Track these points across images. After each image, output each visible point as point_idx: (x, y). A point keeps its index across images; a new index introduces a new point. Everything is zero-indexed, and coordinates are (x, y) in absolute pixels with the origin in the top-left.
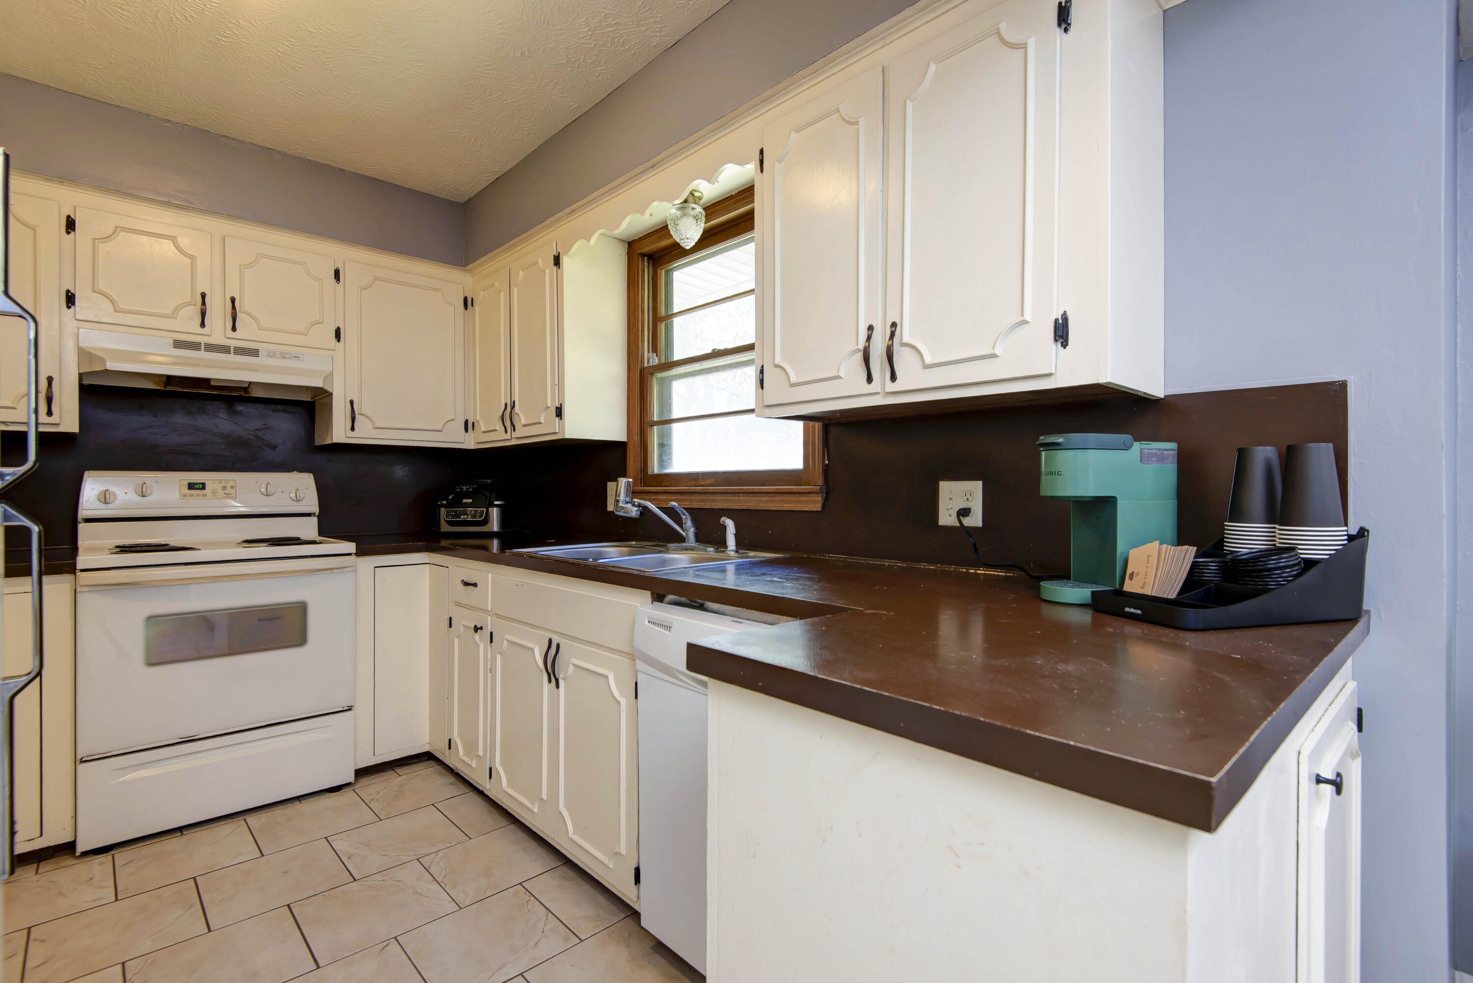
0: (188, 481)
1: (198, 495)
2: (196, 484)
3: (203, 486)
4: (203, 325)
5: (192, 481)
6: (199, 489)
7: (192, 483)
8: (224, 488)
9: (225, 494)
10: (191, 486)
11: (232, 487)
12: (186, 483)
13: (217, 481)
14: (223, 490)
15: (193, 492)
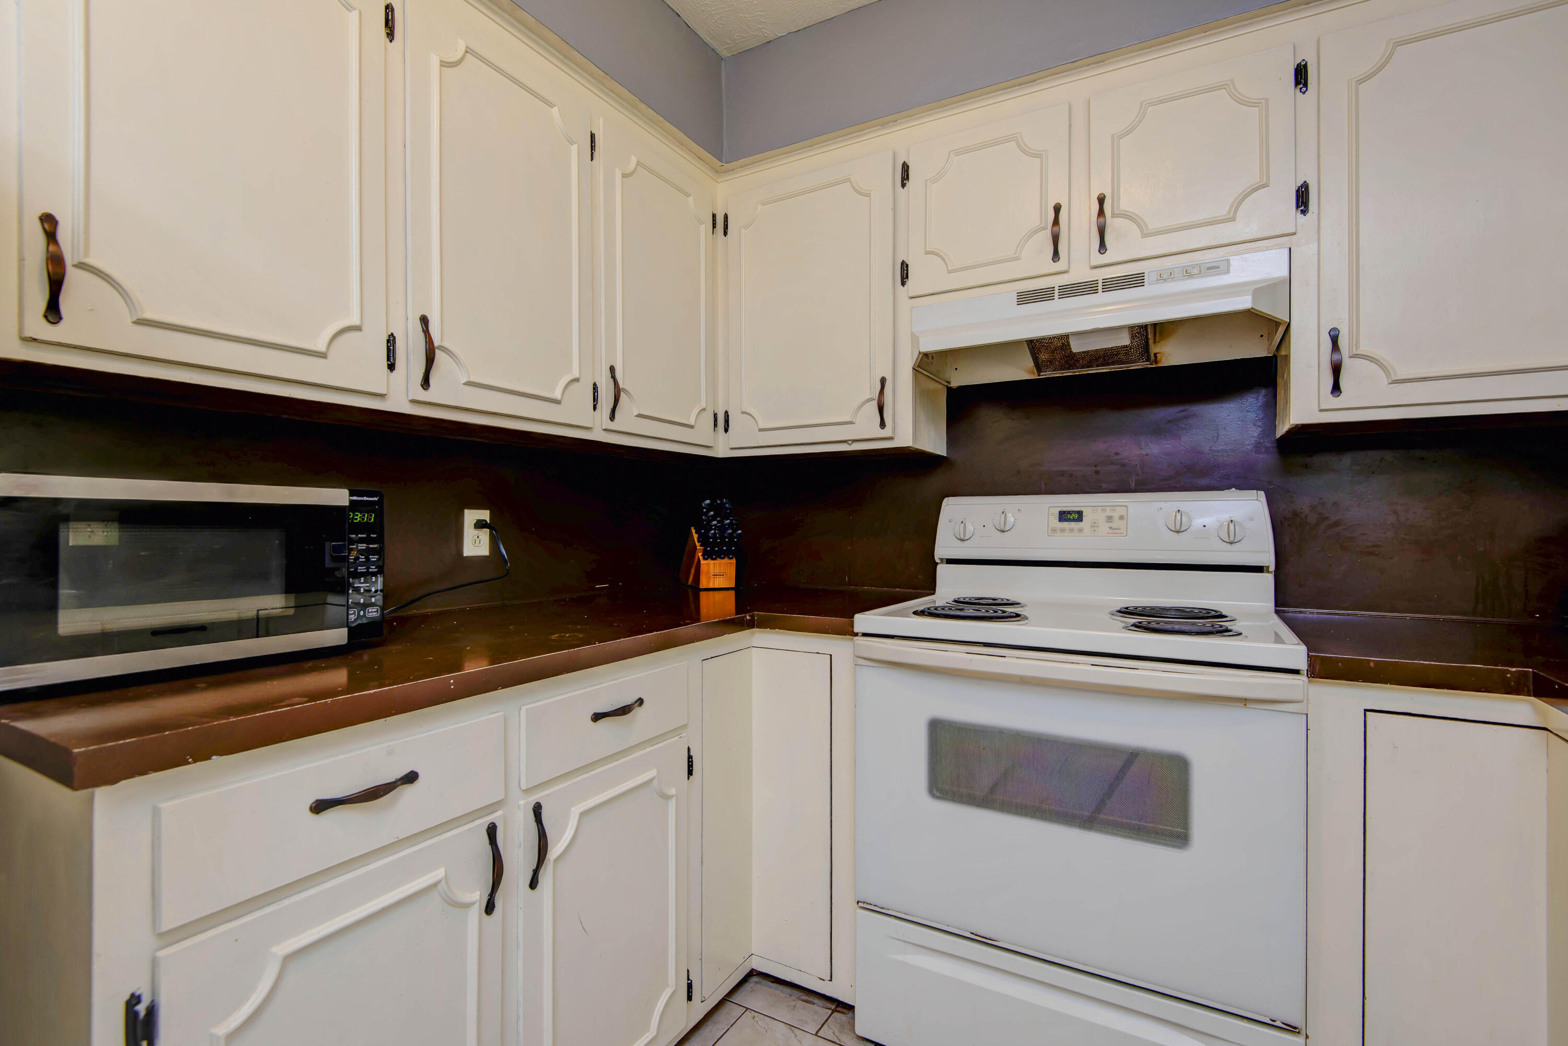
0: (1060, 509)
1: (1072, 530)
2: (1069, 513)
3: (1079, 516)
4: (1056, 255)
5: (1064, 509)
6: (1074, 520)
7: (1064, 512)
8: (1109, 519)
9: (1111, 528)
10: (1064, 516)
11: (1121, 518)
12: (1057, 511)
13: (1099, 509)
14: (1107, 522)
15: (1065, 525)
